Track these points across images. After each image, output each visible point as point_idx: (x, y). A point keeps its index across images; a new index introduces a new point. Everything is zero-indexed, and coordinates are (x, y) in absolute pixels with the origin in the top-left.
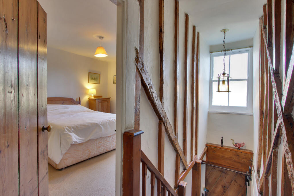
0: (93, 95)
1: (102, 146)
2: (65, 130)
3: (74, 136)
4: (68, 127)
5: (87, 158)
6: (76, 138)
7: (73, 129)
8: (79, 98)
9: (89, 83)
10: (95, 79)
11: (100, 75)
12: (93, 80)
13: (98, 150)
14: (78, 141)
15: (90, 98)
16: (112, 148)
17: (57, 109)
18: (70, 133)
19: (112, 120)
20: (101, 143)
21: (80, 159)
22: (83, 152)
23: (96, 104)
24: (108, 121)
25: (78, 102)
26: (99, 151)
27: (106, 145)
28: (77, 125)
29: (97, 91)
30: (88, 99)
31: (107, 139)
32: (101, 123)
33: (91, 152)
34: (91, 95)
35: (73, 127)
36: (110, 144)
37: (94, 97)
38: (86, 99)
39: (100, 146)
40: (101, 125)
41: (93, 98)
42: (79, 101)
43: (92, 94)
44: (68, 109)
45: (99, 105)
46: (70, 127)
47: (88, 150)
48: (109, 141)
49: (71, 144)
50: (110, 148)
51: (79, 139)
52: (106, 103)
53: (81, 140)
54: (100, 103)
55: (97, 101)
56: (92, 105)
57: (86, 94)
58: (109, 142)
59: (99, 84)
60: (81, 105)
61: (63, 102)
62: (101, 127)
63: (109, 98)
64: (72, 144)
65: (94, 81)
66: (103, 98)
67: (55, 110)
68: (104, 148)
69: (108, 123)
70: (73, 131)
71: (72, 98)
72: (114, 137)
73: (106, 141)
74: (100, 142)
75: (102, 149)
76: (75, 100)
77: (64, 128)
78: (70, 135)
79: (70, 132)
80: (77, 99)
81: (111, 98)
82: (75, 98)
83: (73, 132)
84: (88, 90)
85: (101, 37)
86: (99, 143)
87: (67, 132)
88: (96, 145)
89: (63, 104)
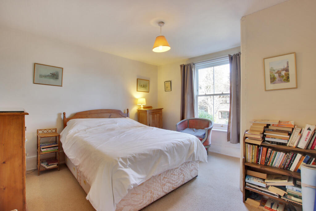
0: (143, 105)
1: (167, 183)
2: (118, 164)
3: (132, 175)
4: (122, 158)
5: (148, 203)
6: (135, 178)
7: (129, 163)
8: (128, 110)
9: (137, 91)
10: (144, 86)
11: (149, 82)
12: (142, 87)
13: (162, 188)
14: (138, 182)
15: (139, 109)
16: (180, 183)
17: (104, 124)
18: (126, 170)
19: (179, 144)
20: (167, 178)
21: (140, 205)
22: (143, 196)
23: (147, 117)
24: (175, 145)
25: (126, 115)
26: (163, 191)
27: (173, 180)
28: (135, 155)
29: (146, 101)
30: (137, 111)
31: (173, 172)
32: (166, 150)
33: (153, 194)
34: (141, 106)
35: (129, 159)
36: (177, 179)
37: (144, 108)
38: (134, 110)
39: (164, 183)
40: (167, 152)
41: (142, 109)
42: (127, 113)
43: (141, 104)
44: (116, 123)
45: (149, 118)
46: (124, 159)
47: (150, 192)
48: (176, 173)
49: (129, 190)
50: (177, 184)
51: (139, 179)
52: (158, 115)
53: (142, 180)
54: (151, 115)
55: (148, 112)
56: (141, 117)
57: (134, 104)
58: (176, 175)
59: (148, 92)
60: (129, 118)
61: (110, 114)
62: (166, 156)
63: (161, 109)
64: (131, 189)
65: (143, 89)
66: (153, 108)
67: (102, 125)
68: (170, 185)
69: (174, 149)
70: (130, 164)
71: (120, 110)
72: (182, 167)
73: (173, 174)
74: (164, 177)
75: (168, 188)
76: (123, 112)
77: (116, 161)
78: (126, 174)
79: (125, 167)
80: (125, 111)
81: (163, 109)
82: (123, 109)
83: (130, 166)
84: (137, 99)
85: (161, 23)
86: (163, 179)
87: (121, 168)
88: (159, 182)
89: (110, 117)
